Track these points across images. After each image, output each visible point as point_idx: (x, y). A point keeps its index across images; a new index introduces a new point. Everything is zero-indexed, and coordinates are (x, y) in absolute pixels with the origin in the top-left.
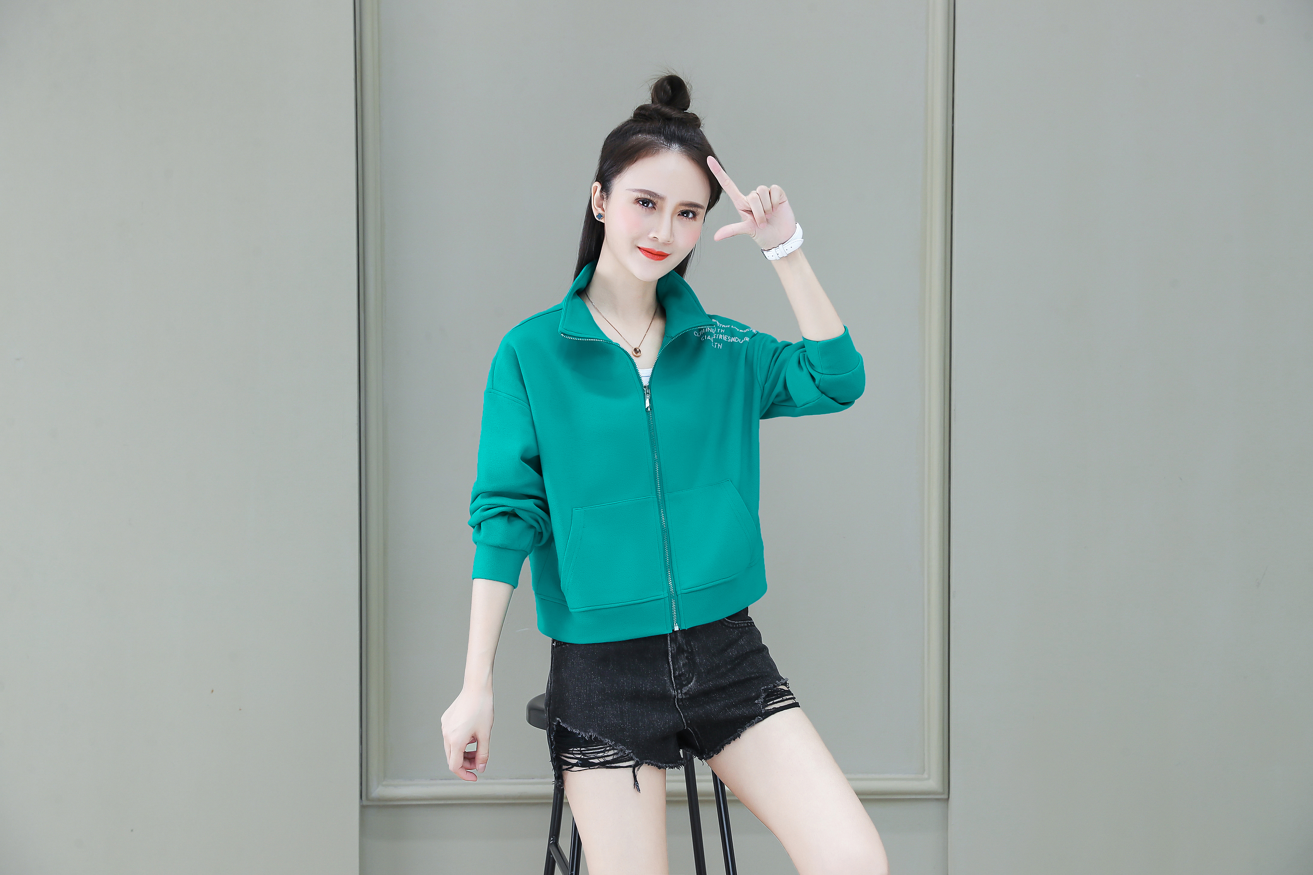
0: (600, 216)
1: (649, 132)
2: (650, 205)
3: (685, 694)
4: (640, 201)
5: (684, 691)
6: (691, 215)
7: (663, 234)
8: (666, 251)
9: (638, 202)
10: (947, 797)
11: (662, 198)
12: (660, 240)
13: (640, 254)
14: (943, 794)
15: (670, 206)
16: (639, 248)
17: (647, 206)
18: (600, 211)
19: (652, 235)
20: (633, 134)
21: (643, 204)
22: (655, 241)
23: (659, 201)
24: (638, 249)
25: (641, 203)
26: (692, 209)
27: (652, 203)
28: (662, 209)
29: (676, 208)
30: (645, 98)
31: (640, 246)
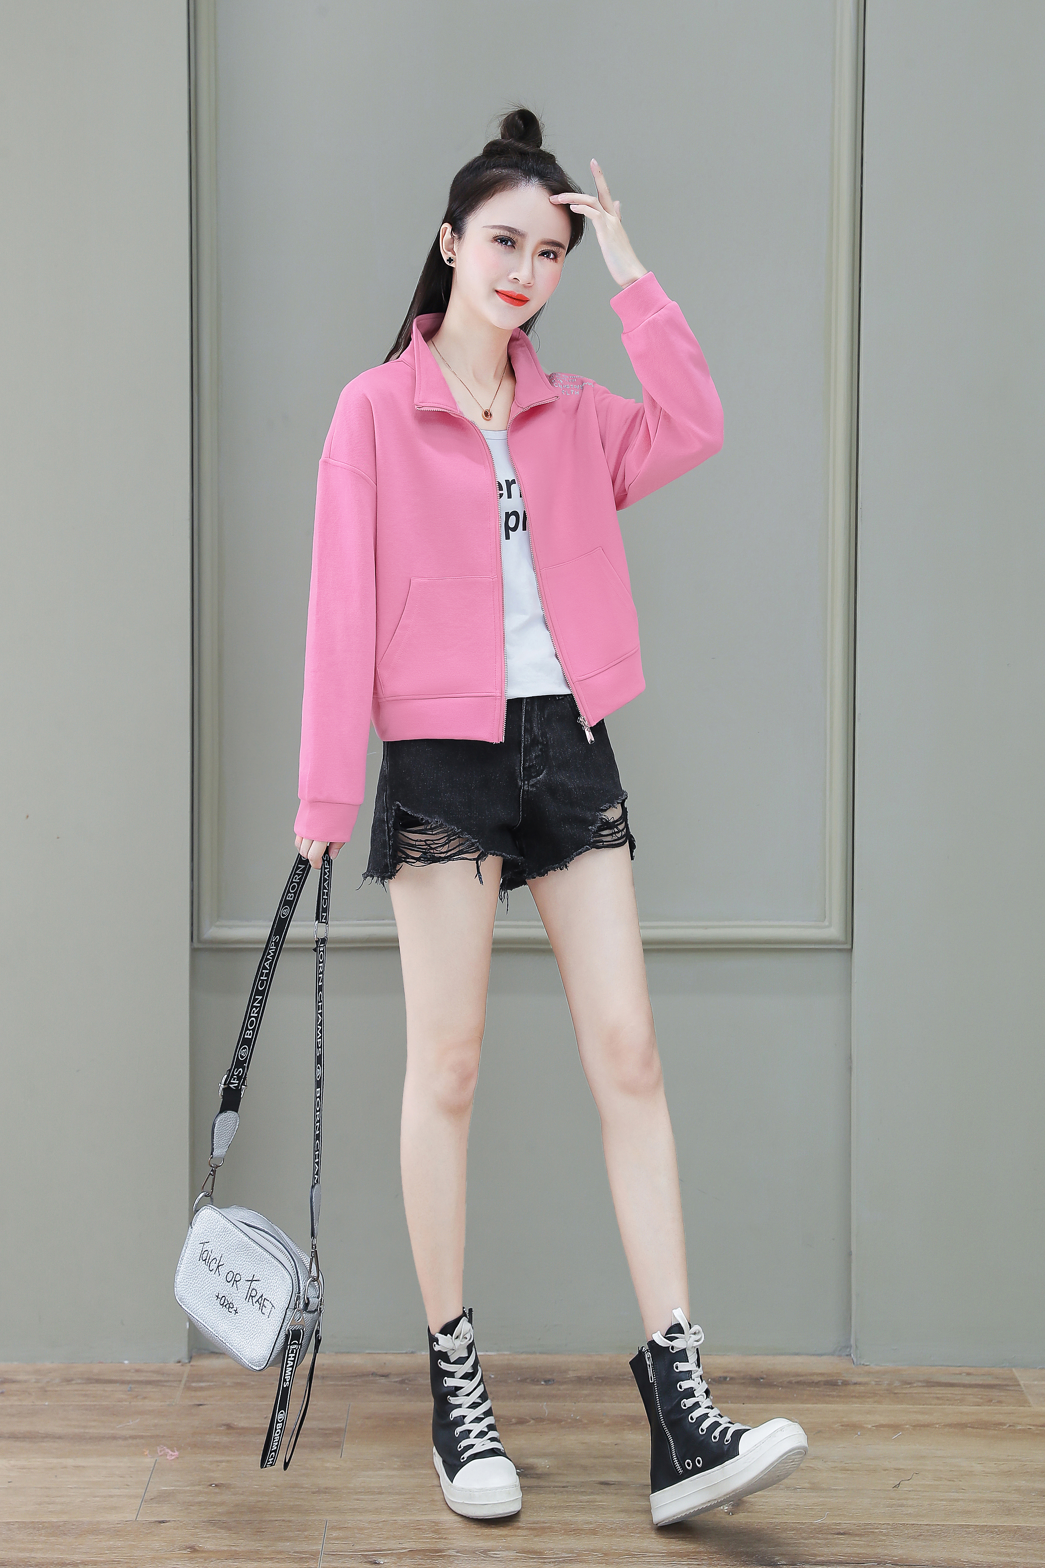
0: (450, 260)
1: (505, 167)
2: (509, 243)
3: (533, 786)
4: (498, 239)
5: (531, 783)
6: (552, 256)
7: (523, 274)
8: (526, 294)
9: (496, 240)
10: (850, 947)
11: (522, 235)
12: (521, 282)
13: (498, 299)
14: (846, 943)
15: (530, 245)
16: (497, 291)
17: (506, 244)
18: (450, 255)
19: (512, 276)
20: (487, 169)
21: (501, 242)
22: (516, 283)
23: (519, 238)
24: (496, 293)
25: (499, 241)
26: (554, 249)
27: (511, 242)
28: (522, 248)
29: (537, 248)
30: (495, 133)
31: (499, 289)
